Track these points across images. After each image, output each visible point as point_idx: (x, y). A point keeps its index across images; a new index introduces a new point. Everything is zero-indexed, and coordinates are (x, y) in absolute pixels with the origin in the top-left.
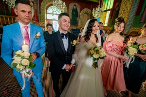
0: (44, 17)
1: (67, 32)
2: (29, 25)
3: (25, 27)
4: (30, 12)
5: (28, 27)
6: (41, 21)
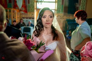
0: (34, 7)
6: (30, 11)
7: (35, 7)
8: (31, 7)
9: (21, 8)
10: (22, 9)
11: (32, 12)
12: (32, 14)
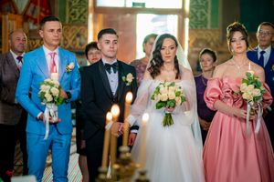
1: (115, 61)
2: (57, 51)
3: (51, 54)
4: (59, 30)
5: (55, 54)
6: (67, 21)
7: (90, 4)
8: (73, 5)
9: (28, 6)
10: (29, 13)
11: (78, 25)
12: (78, 35)
